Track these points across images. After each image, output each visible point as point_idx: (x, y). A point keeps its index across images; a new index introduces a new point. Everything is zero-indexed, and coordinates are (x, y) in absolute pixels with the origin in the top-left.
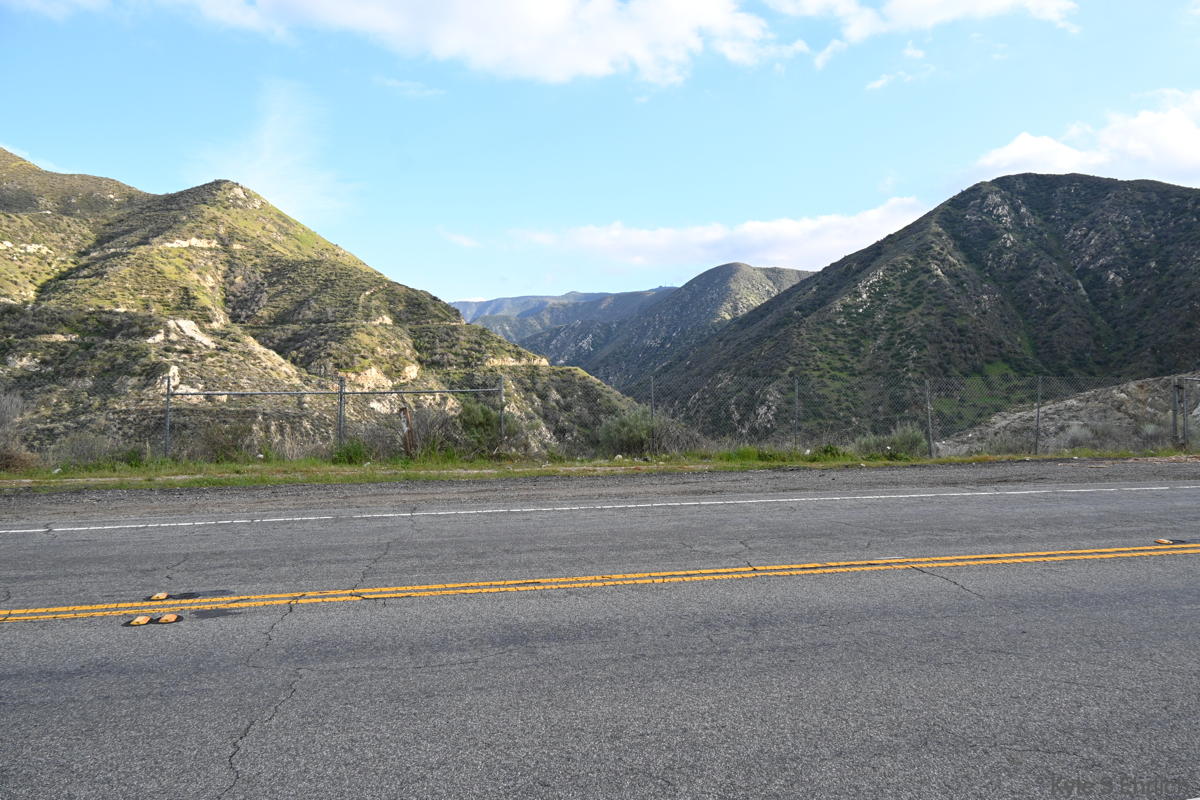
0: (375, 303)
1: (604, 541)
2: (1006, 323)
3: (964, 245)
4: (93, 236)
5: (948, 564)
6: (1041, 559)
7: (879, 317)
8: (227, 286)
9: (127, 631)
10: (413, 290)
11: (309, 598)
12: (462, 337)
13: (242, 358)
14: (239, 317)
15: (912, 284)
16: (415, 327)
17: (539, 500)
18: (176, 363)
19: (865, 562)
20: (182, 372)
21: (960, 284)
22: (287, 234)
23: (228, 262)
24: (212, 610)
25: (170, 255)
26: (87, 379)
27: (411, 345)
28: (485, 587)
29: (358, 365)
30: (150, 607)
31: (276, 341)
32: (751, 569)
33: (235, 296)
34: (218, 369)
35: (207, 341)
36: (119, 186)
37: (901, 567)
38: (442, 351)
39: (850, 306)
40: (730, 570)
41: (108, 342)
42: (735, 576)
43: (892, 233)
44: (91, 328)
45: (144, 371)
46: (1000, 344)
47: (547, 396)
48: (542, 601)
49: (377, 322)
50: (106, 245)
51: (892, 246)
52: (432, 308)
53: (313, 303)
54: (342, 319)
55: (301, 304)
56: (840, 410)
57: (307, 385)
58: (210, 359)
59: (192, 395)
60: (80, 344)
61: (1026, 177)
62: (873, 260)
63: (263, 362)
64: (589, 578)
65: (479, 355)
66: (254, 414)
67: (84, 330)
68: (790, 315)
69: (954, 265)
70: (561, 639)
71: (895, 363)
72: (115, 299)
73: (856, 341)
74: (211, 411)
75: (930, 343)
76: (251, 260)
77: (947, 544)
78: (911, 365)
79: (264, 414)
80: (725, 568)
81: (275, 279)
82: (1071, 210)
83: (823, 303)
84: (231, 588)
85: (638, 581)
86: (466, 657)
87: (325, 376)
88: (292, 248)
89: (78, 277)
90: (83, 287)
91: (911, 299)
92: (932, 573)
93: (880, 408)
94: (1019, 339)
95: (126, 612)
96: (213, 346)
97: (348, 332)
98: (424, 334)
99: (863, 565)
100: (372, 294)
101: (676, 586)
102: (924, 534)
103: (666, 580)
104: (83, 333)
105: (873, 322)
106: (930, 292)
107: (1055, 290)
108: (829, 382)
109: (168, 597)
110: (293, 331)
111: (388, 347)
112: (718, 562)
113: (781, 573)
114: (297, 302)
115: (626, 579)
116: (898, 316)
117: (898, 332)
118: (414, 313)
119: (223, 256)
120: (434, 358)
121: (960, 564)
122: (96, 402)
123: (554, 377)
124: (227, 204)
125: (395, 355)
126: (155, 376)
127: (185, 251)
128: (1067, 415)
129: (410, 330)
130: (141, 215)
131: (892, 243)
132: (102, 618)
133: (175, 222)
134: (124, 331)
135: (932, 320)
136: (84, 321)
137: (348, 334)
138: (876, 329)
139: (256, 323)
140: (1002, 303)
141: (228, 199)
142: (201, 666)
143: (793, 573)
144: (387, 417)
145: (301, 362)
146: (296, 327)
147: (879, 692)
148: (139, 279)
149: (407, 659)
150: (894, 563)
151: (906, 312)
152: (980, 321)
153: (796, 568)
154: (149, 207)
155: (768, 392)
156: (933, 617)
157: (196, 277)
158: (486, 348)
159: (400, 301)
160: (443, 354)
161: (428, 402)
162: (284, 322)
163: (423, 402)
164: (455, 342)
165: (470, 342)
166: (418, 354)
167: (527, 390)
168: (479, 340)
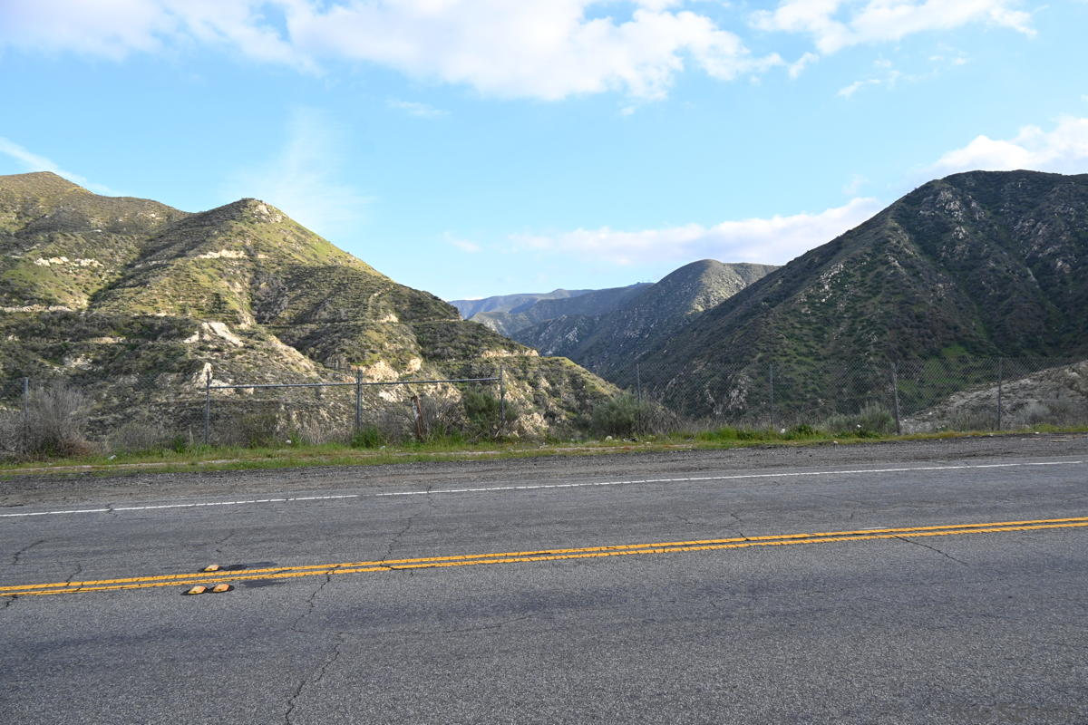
0: (382, 303)
1: (605, 515)
2: (961, 309)
3: (919, 239)
4: (137, 250)
5: (930, 534)
6: (1018, 528)
7: (841, 306)
8: (253, 291)
9: (186, 599)
10: (416, 291)
11: (344, 569)
12: (460, 333)
13: (266, 355)
14: (264, 318)
15: (871, 275)
16: (418, 324)
17: (541, 478)
18: (209, 361)
19: (850, 533)
20: (214, 368)
21: (916, 275)
22: (305, 244)
23: (254, 270)
24: (259, 580)
25: (204, 265)
26: (132, 376)
27: (415, 340)
28: (501, 558)
29: (368, 359)
30: (204, 578)
31: (296, 339)
32: (744, 539)
33: (260, 300)
34: (246, 365)
35: (236, 340)
36: (159, 206)
37: (885, 536)
38: (443, 345)
39: (814, 297)
40: (725, 541)
41: (150, 343)
42: (731, 546)
43: (851, 229)
44: (135, 331)
45: (182, 368)
46: (955, 328)
47: (537, 384)
48: (554, 569)
49: (385, 321)
50: (149, 258)
51: (852, 241)
52: (433, 307)
53: (328, 305)
54: (354, 318)
55: (317, 306)
56: (809, 392)
57: (323, 378)
58: (238, 356)
59: (224, 388)
60: (126, 346)
61: (976, 175)
62: (834, 254)
63: (284, 358)
64: (595, 549)
65: (475, 348)
66: (277, 404)
67: (130, 333)
68: (757, 306)
69: (911, 257)
70: (574, 605)
71: (857, 348)
72: (156, 305)
73: (820, 329)
74: (240, 402)
75: (890, 329)
76: (274, 268)
77: (926, 515)
78: (873, 350)
79: (286, 405)
80: (720, 538)
81: (294, 284)
82: (1019, 203)
83: (788, 295)
84: (274, 560)
85: (641, 552)
86: (490, 622)
87: (340, 369)
88: (309, 256)
89: (124, 287)
90: (129, 295)
91: (870, 289)
92: (916, 542)
93: (845, 390)
94: (973, 324)
95: (184, 582)
96: (241, 344)
97: (358, 329)
98: (426, 330)
99: (849, 535)
100: (380, 296)
101: (677, 555)
102: (904, 506)
103: (667, 550)
104: (129, 335)
105: (835, 311)
106: (888, 282)
107: (1006, 278)
108: (795, 367)
109: (219, 569)
110: (311, 330)
111: (395, 343)
112: (714, 534)
113: (773, 543)
114: (314, 304)
115: (629, 550)
116: (859, 305)
117: (858, 320)
118: (417, 312)
119: (249, 265)
120: (436, 351)
121: (941, 533)
122: (141, 395)
123: (543, 367)
124: (252, 219)
125: (401, 350)
126: (191, 373)
127: (217, 262)
128: (1021, 394)
129: (414, 327)
130: (179, 231)
131: (851, 238)
132: (163, 588)
133: (208, 236)
134: (165, 333)
135: (890, 308)
136: (129, 325)
137: (359, 332)
138: (839, 318)
139: (278, 324)
140: (957, 291)
141: (253, 215)
142: (254, 631)
143: (784, 543)
144: (393, 405)
145: (318, 358)
146: (313, 326)
147: (878, 654)
148: (177, 287)
149: (437, 624)
150: (878, 533)
151: (866, 301)
152: (935, 308)
153: (786, 538)
154: (185, 224)
155: (739, 377)
156: (922, 584)
157: (227, 284)
158: (483, 341)
159: (405, 301)
160: (443, 348)
161: (431, 391)
162: (303, 322)
163: (427, 391)
164: (454, 337)
165: (467, 336)
166: (421, 348)
167: (519, 379)
168: (476, 334)
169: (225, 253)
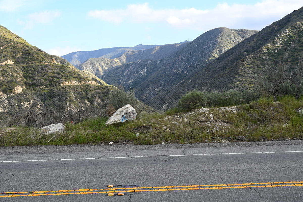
0: (5, 53)
7: (286, 54)
12: (50, 71)
16: (25, 66)
27: (22, 75)
38: (38, 78)
39: (271, 49)
47: (93, 101)
62: (285, 24)
65: (57, 80)
68: (241, 54)
83: (257, 48)
98: (30, 69)
100: (4, 49)
111: (7, 77)
118: (26, 58)
120: (34, 82)
123: (98, 91)
129: (23, 67)
138: (284, 61)
158: (62, 76)
159: (19, 52)
160: (38, 80)
161: (26, 105)
163: (23, 105)
164: (46, 73)
165: (54, 73)
166: (25, 80)
167: (82, 98)
168: (59, 72)
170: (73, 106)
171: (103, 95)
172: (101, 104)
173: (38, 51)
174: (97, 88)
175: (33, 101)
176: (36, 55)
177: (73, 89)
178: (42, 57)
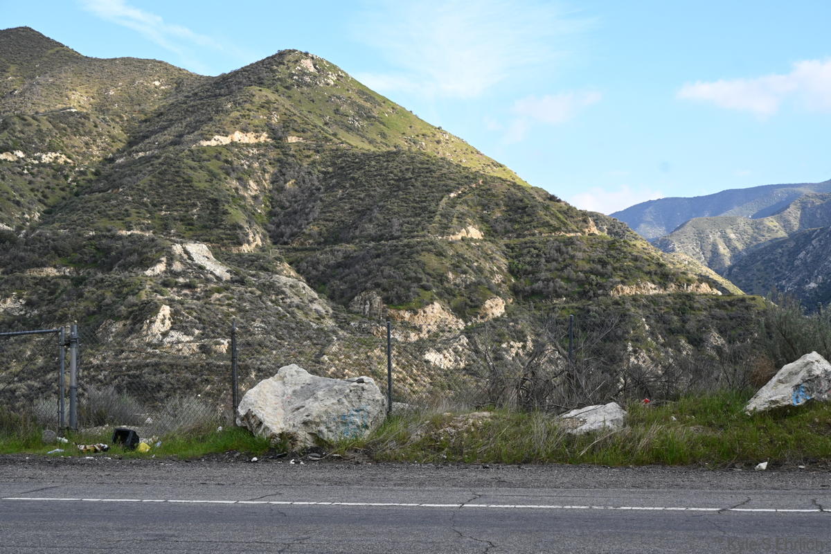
0: (461, 208)
4: (125, 136)
8: (275, 194)
12: (579, 255)
13: (258, 293)
16: (514, 241)
18: (171, 302)
20: (174, 314)
22: (369, 117)
23: (279, 161)
27: (504, 268)
29: (413, 300)
31: (321, 268)
33: (283, 208)
34: (225, 308)
35: (221, 270)
36: (167, 69)
38: (549, 275)
41: (100, 275)
44: (86, 258)
45: (131, 313)
47: (702, 340)
49: (459, 237)
50: (137, 147)
53: (376, 213)
54: (410, 234)
55: (363, 213)
58: (217, 295)
60: (72, 280)
63: (287, 297)
65: (600, 280)
67: (80, 261)
72: (128, 219)
74: (194, 366)
76: (308, 157)
81: (334, 181)
87: (370, 315)
88: (373, 137)
89: (92, 192)
90: (93, 204)
96: (227, 276)
97: (409, 252)
98: (525, 251)
100: (459, 196)
104: (78, 264)
110: (345, 253)
111: (465, 272)
114: (358, 212)
119: (273, 154)
120: (536, 286)
124: (289, 82)
125: (473, 284)
126: (141, 321)
127: (224, 152)
129: (507, 246)
130: (184, 106)
133: (217, 112)
134: (121, 261)
136: (78, 249)
137: (410, 256)
139: (302, 244)
144: (447, 373)
145: (342, 296)
146: (350, 247)
148: (161, 191)
154: (196, 94)
157: (235, 183)
158: (615, 269)
159: (497, 205)
160: (548, 280)
161: (514, 351)
162: (337, 240)
163: (506, 351)
164: (568, 261)
165: (590, 260)
166: (513, 280)
167: (671, 332)
168: (604, 257)
169: (238, 136)
170: (643, 354)
171: (733, 323)
172: (726, 349)
173: (547, 202)
174: (713, 303)
175: (533, 341)
176: (542, 213)
177: (645, 306)
178: (558, 218)
